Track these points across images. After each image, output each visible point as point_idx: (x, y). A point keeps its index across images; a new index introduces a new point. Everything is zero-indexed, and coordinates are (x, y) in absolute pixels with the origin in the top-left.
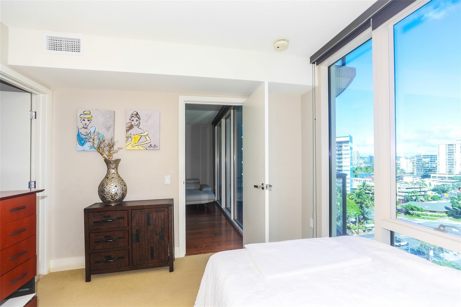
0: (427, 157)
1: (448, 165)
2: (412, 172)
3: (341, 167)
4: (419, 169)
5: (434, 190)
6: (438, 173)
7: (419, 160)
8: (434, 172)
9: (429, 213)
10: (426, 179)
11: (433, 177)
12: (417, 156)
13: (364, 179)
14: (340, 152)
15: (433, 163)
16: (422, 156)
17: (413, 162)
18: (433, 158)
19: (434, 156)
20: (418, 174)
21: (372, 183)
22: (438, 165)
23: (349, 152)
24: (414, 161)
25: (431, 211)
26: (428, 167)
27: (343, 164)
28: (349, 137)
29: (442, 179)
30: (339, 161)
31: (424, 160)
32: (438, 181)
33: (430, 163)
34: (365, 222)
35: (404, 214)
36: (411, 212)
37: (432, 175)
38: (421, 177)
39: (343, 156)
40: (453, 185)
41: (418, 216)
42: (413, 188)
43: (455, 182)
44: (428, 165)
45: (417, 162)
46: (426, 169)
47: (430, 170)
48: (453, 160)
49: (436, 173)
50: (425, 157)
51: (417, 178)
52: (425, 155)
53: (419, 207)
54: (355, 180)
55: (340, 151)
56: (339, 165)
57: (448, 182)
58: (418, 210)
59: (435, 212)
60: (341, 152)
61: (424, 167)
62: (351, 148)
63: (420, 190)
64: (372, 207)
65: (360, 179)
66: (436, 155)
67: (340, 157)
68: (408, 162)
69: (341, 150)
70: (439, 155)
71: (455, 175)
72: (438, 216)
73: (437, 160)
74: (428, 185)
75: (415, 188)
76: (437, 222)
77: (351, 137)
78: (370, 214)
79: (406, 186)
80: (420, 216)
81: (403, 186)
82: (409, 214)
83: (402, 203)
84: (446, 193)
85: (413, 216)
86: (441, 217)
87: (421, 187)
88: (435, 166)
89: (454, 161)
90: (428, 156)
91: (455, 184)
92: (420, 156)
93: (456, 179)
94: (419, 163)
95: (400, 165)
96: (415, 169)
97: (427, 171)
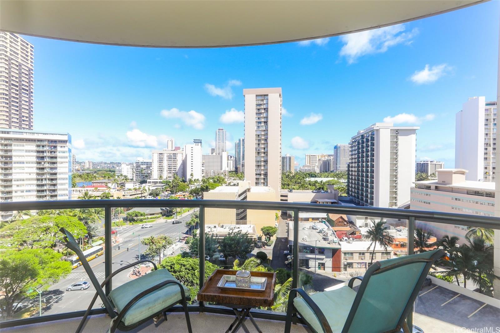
0: (144, 164)
1: (159, 172)
2: (132, 178)
3: (56, 174)
4: (138, 175)
5: (150, 194)
6: (152, 178)
7: (138, 166)
8: (149, 178)
9: (149, 217)
10: (144, 185)
11: (148, 182)
12: (136, 163)
13: (86, 189)
14: (53, 155)
15: (148, 169)
16: (140, 163)
17: (132, 169)
18: (149, 165)
19: (149, 163)
20: (137, 180)
21: (95, 193)
22: (152, 171)
23: (67, 154)
24: (133, 167)
25: (151, 214)
26: (145, 173)
27: (58, 171)
28: (67, 135)
29: (155, 184)
30: (52, 166)
31: (141, 166)
32: (152, 186)
33: (146, 169)
34: (91, 240)
35: (129, 222)
36: (135, 218)
37: (148, 180)
38: (139, 183)
39: (59, 160)
40: (162, 188)
41: (141, 221)
42: (135, 194)
43: (163, 186)
44: (145, 171)
45: (136, 169)
46: (144, 175)
47: (147, 176)
48: (162, 166)
49: (151, 178)
50: (143, 163)
51: (137, 184)
52: (143, 161)
53: (142, 212)
54: (73, 191)
55: (52, 153)
56: (51, 172)
57: (159, 186)
58: (141, 215)
59: (153, 214)
60: (55, 154)
61: (142, 173)
62: (70, 151)
63: (142, 195)
64: (98, 221)
65: (81, 189)
66: (151, 162)
67: (54, 160)
68: (128, 168)
69: (55, 152)
70: (153, 162)
71: (163, 180)
72: (156, 218)
73: (152, 166)
74: (148, 190)
75: (137, 194)
76: (155, 223)
77: (70, 137)
78: (96, 230)
79: (130, 193)
80: (143, 221)
81: (127, 193)
82: (134, 220)
83: (127, 211)
84: (159, 196)
85: (138, 222)
86: (158, 218)
87: (142, 192)
88: (150, 172)
89: (163, 168)
90: (145, 162)
91: (164, 187)
92: (139, 163)
93: (164, 183)
94: (138, 169)
95: (121, 172)
96: (134, 175)
97: (144, 177)
